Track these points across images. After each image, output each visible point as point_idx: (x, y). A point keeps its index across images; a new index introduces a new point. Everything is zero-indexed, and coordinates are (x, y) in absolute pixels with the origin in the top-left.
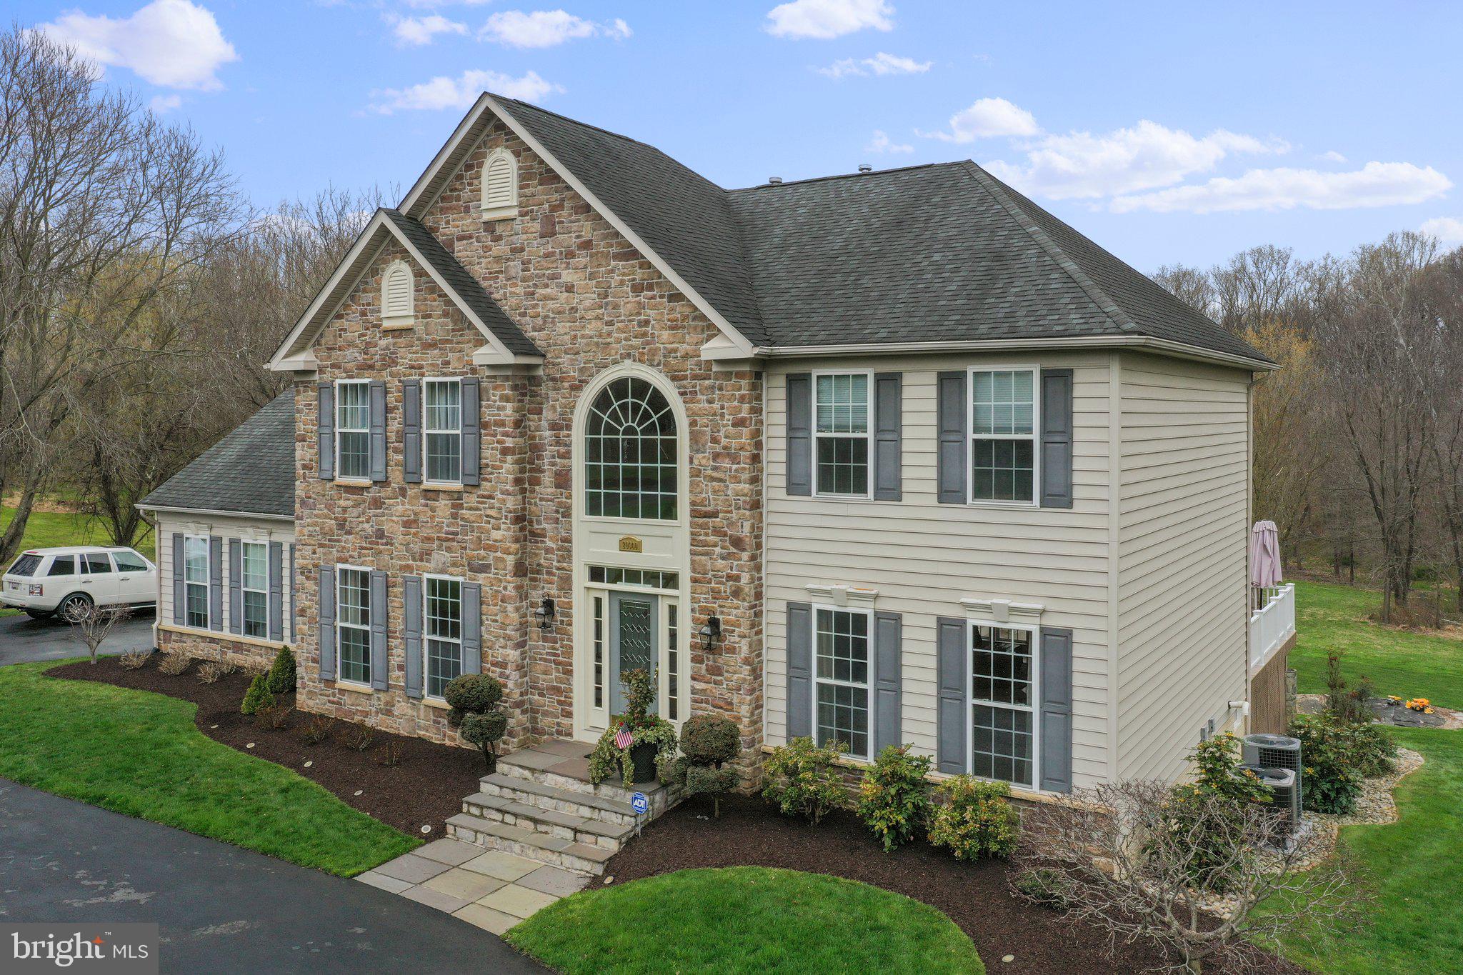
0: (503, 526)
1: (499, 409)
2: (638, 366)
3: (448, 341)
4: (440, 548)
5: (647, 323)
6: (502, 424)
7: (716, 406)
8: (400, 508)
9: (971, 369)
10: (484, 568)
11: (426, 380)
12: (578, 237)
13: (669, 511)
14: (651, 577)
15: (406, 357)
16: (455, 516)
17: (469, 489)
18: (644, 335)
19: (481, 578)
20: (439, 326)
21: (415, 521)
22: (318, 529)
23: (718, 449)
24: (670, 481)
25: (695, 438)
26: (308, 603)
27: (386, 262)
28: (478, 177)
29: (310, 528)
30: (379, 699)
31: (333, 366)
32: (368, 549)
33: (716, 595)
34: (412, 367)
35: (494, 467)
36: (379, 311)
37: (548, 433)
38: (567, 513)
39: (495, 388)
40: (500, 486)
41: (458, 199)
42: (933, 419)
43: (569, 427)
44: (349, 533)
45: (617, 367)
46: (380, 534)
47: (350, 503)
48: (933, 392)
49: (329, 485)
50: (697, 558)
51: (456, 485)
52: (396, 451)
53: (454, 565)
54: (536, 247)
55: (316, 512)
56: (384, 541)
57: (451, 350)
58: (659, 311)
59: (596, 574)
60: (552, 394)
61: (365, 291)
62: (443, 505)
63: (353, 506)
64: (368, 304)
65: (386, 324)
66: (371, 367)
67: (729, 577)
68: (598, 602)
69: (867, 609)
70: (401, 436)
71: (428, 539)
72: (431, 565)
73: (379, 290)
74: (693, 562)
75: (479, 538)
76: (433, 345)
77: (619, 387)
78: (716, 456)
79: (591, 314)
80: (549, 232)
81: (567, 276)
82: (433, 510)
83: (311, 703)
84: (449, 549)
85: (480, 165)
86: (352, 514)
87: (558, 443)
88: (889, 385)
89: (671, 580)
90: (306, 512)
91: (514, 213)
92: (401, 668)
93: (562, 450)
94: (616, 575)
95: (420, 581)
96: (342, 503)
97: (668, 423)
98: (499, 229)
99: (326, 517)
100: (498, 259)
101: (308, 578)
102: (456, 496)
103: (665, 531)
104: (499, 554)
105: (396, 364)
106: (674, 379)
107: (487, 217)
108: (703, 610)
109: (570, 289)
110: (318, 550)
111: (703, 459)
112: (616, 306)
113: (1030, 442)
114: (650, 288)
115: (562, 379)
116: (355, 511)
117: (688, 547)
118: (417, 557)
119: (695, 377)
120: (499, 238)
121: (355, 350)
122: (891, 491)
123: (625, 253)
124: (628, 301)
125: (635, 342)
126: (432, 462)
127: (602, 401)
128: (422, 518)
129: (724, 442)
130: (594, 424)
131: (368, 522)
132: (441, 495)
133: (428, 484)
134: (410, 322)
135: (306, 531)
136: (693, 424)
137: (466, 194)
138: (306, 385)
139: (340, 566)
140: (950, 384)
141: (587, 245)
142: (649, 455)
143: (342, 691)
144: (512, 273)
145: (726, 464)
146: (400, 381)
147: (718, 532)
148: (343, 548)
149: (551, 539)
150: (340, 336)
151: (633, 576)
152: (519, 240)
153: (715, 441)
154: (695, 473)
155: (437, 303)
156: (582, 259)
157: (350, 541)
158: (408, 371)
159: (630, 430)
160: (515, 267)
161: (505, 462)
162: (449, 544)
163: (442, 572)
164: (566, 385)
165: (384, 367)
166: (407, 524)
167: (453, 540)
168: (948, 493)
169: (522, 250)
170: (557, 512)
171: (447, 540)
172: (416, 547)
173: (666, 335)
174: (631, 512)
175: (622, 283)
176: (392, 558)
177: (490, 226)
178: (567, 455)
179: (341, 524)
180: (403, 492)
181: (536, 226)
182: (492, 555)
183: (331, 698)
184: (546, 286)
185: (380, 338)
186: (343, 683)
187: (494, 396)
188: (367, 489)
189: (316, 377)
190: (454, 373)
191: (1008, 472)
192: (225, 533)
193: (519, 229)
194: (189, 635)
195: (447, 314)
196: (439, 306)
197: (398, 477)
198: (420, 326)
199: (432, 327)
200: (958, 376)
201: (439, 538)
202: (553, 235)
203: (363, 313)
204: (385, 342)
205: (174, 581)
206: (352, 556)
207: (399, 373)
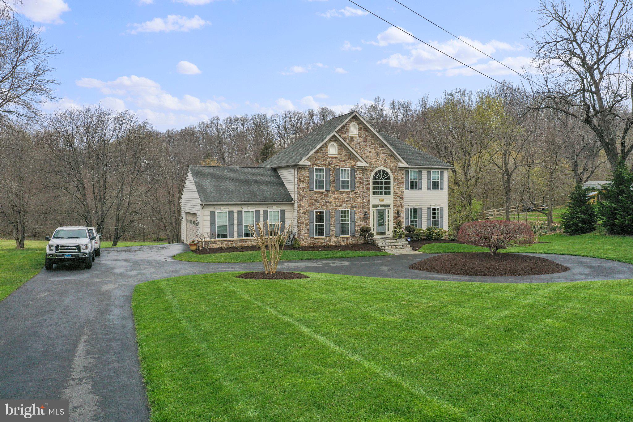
0: (360, 198)
1: (359, 175)
2: (384, 167)
3: (347, 161)
4: (344, 204)
5: (385, 160)
6: (360, 178)
7: (398, 175)
8: (333, 196)
9: (432, 170)
10: (356, 207)
11: (340, 168)
13: (389, 193)
14: (385, 206)
15: (335, 163)
16: (348, 197)
17: (352, 191)
18: (385, 162)
19: (355, 209)
20: (344, 157)
22: (308, 202)
23: (398, 182)
24: (389, 188)
25: (394, 181)
27: (330, 142)
28: (348, 127)
29: (306, 202)
30: (327, 238)
31: (313, 164)
32: (324, 205)
33: (398, 207)
34: (338, 165)
35: (358, 186)
36: (328, 153)
37: (365, 180)
38: (369, 195)
39: (358, 171)
40: (359, 190)
41: (343, 130)
42: (426, 178)
43: (370, 179)
44: (318, 202)
45: (380, 167)
46: (328, 202)
47: (319, 196)
48: (426, 174)
49: (312, 192)
50: (395, 201)
51: (349, 190)
52: (332, 183)
53: (348, 207)
54: (362, 143)
55: (308, 198)
57: (347, 162)
58: (388, 158)
59: (374, 206)
60: (366, 172)
61: (323, 148)
62: (345, 195)
64: (324, 151)
65: (329, 156)
66: (325, 165)
67: (400, 204)
68: (374, 212)
69: (417, 207)
70: (334, 180)
71: (341, 202)
72: (342, 208)
73: (328, 148)
75: (354, 201)
76: (343, 161)
77: (380, 171)
78: (398, 184)
79: (374, 157)
80: (365, 140)
81: (369, 150)
82: (342, 196)
83: (306, 244)
84: (347, 204)
85: (349, 125)
86: (319, 198)
87: (367, 182)
88: (421, 172)
89: (389, 206)
90: (304, 199)
91: (357, 136)
92: (333, 231)
93: (368, 183)
94: (378, 206)
95: (339, 211)
96: (316, 195)
97: (389, 178)
98: (354, 139)
99: (311, 199)
100: (353, 144)
101: (305, 214)
102: (348, 193)
103: (389, 197)
104: (359, 204)
105: (332, 164)
106: (391, 170)
107: (350, 135)
108: (396, 210)
109: (370, 152)
110: (308, 207)
111: (396, 184)
112: (380, 156)
113: (438, 181)
114: (386, 154)
115: (368, 169)
116: (320, 198)
117: (393, 200)
118: (338, 206)
119: (394, 170)
120: (354, 140)
121: (321, 161)
122: (421, 189)
123: (381, 147)
124: (382, 156)
125: (383, 163)
126: (342, 186)
127: (376, 174)
128: (340, 198)
129: (399, 181)
130: (374, 178)
131: (324, 199)
132: (346, 193)
133: (341, 190)
134: (336, 156)
135: (304, 203)
136: (394, 178)
137: (345, 130)
138: (304, 168)
139: (315, 210)
140: (429, 172)
141: (373, 144)
142: (385, 184)
143: (315, 239)
144: (357, 148)
145: (400, 185)
147: (398, 197)
148: (316, 206)
149: (366, 200)
150: (314, 157)
151: (381, 206)
152: (358, 141)
153: (398, 181)
154: (394, 187)
156: (372, 147)
157: (318, 204)
158: (336, 166)
159: (382, 179)
160: (358, 147)
161: (360, 185)
163: (345, 209)
164: (368, 171)
165: (329, 165)
166: (335, 199)
167: (348, 202)
168: (428, 189)
169: (359, 143)
170: (367, 195)
171: (345, 202)
172: (338, 204)
173: (389, 162)
174: (382, 194)
175: (381, 152)
176: (331, 207)
177: (352, 138)
178: (369, 184)
179: (316, 201)
180: (334, 192)
181: (363, 139)
182: (357, 204)
183: (312, 241)
184: (365, 151)
186: (315, 237)
187: (358, 173)
188: (324, 192)
189: (308, 166)
190: (348, 167)
191: (436, 185)
192: (235, 209)
193: (359, 139)
194: (219, 241)
195: (346, 155)
196: (344, 153)
197: (333, 189)
198: (339, 157)
199: (343, 157)
200: (430, 172)
201: (344, 202)
202: (366, 141)
203: (323, 153)
204: (329, 160)
205: (211, 226)
206: (319, 208)
207: (333, 167)
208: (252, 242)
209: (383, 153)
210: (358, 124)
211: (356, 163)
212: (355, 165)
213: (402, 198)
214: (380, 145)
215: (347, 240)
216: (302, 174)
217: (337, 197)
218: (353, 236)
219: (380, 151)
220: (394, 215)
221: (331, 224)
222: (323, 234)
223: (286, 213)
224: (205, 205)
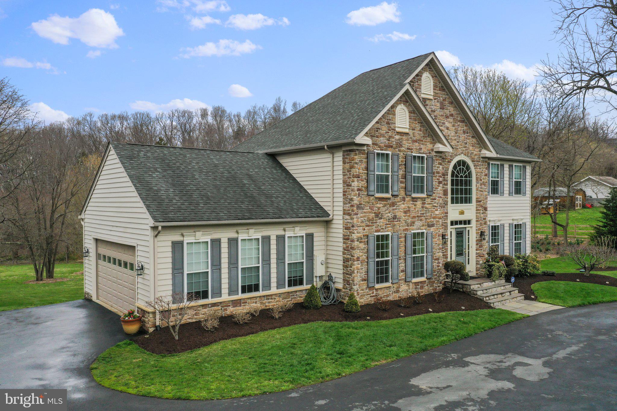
0: (439, 209)
1: (438, 167)
2: (464, 156)
3: (421, 141)
4: (418, 220)
5: (467, 143)
6: (439, 173)
7: (481, 170)
8: (403, 206)
9: (514, 164)
10: (433, 225)
11: (413, 154)
12: (450, 112)
13: (470, 201)
14: (465, 222)
15: (406, 144)
16: (423, 207)
17: (429, 196)
18: (466, 147)
19: (432, 229)
20: (418, 134)
21: (409, 211)
22: (366, 218)
23: (481, 182)
24: (470, 192)
25: (477, 179)
26: (361, 254)
27: (398, 106)
28: (420, 80)
29: (362, 219)
30: (393, 287)
31: (374, 144)
32: (390, 224)
33: (481, 224)
34: (409, 149)
35: (436, 188)
36: (395, 124)
38: (447, 204)
39: (436, 160)
40: (438, 195)
42: (508, 176)
43: (447, 175)
44: (381, 218)
45: (460, 156)
46: (395, 217)
47: (382, 205)
48: (508, 169)
49: (372, 198)
50: (477, 214)
51: (424, 195)
52: (402, 182)
53: (423, 226)
54: (438, 112)
55: (365, 211)
56: (397, 220)
57: (422, 144)
58: (470, 140)
59: (452, 223)
61: (389, 115)
62: (419, 203)
63: (383, 207)
64: (390, 120)
65: (397, 129)
66: (392, 147)
67: (483, 219)
68: (451, 233)
69: (499, 224)
70: (404, 176)
71: (414, 217)
72: (415, 227)
73: (395, 115)
74: (476, 216)
75: (431, 214)
76: (416, 141)
77: (459, 162)
78: (481, 184)
79: (453, 138)
80: (442, 107)
81: (447, 124)
82: (415, 205)
83: (362, 300)
84: (421, 220)
85: (422, 77)
86: (382, 210)
87: (445, 181)
88: (502, 167)
89: (469, 222)
90: (360, 211)
91: (431, 97)
92: (402, 271)
94: (456, 223)
95: (411, 235)
96: (378, 205)
97: (470, 175)
98: (428, 102)
99: (370, 213)
101: (360, 242)
102: (423, 199)
103: (470, 207)
104: (437, 219)
105: (401, 146)
106: (473, 161)
107: (423, 96)
108: (479, 229)
109: (448, 128)
110: (366, 228)
111: (479, 185)
112: (459, 137)
113: (521, 181)
114: (469, 133)
115: (446, 159)
116: (384, 209)
117: (475, 212)
118: (409, 225)
119: (477, 161)
120: (427, 105)
121: (384, 138)
122: (503, 194)
123: (462, 121)
124: (462, 137)
125: (463, 149)
126: (414, 187)
127: (455, 167)
128: (412, 209)
129: (483, 180)
130: (453, 174)
131: (389, 213)
132: (420, 200)
133: (414, 195)
134: (407, 131)
135: (360, 220)
136: (477, 175)
137: (417, 85)
138: (360, 152)
139: (375, 234)
141: (452, 115)
142: (466, 185)
143: (377, 290)
145: (482, 186)
146: (403, 154)
147: (482, 206)
148: (378, 225)
150: (377, 131)
151: (461, 222)
152: (433, 108)
153: (481, 180)
154: (477, 189)
155: (417, 125)
156: (451, 120)
157: (381, 223)
158: (406, 150)
159: (462, 176)
161: (439, 186)
162: (421, 218)
163: (419, 229)
164: (447, 161)
165: (396, 147)
166: (405, 212)
167: (422, 216)
168: (510, 193)
169: (435, 112)
170: (444, 204)
172: (409, 221)
173: (471, 148)
174: (461, 202)
176: (400, 227)
177: (425, 100)
178: (447, 184)
179: (377, 215)
180: (404, 199)
181: (438, 104)
183: (372, 295)
185: (395, 135)
186: (377, 286)
187: (436, 163)
188: (389, 199)
189: (365, 148)
190: (423, 153)
191: (518, 189)
192: (224, 235)
193: (433, 104)
194: (189, 308)
195: (420, 130)
196: (418, 127)
197: (402, 193)
198: (411, 132)
199: (416, 135)
200: (512, 166)
201: (418, 216)
202: (443, 109)
203: (388, 123)
204: (397, 137)
205: (173, 274)
206: (382, 229)
207: (403, 151)
208: (256, 303)
209: (464, 132)
210: (433, 77)
211: (433, 146)
212: (432, 150)
213: (486, 209)
214: (460, 118)
215: (422, 287)
216: (356, 163)
217: (409, 207)
218: (430, 278)
219: (462, 127)
220: (476, 237)
221: (399, 259)
222: (387, 280)
223: (315, 239)
224: (163, 227)
